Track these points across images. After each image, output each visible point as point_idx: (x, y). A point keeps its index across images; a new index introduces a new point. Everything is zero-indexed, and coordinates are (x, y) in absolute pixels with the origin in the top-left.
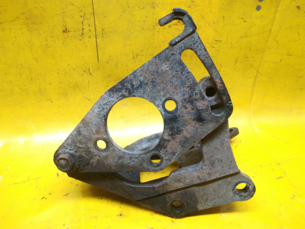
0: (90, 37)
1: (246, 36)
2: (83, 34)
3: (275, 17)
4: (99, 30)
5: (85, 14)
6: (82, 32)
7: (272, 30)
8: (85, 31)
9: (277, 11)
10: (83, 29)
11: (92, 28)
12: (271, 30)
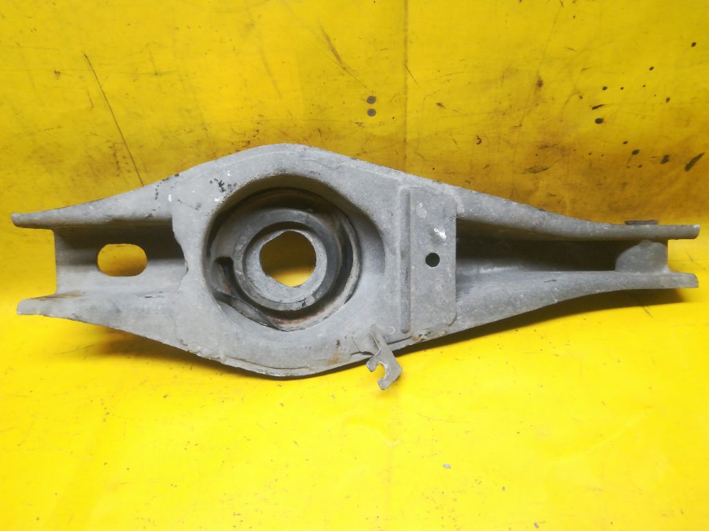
0: (129, 172)
1: (365, 152)
2: (119, 168)
3: (405, 121)
4: (139, 163)
5: (114, 144)
6: (118, 166)
7: (407, 140)
8: (121, 164)
9: (406, 111)
10: (117, 163)
11: (129, 161)
12: (405, 141)
